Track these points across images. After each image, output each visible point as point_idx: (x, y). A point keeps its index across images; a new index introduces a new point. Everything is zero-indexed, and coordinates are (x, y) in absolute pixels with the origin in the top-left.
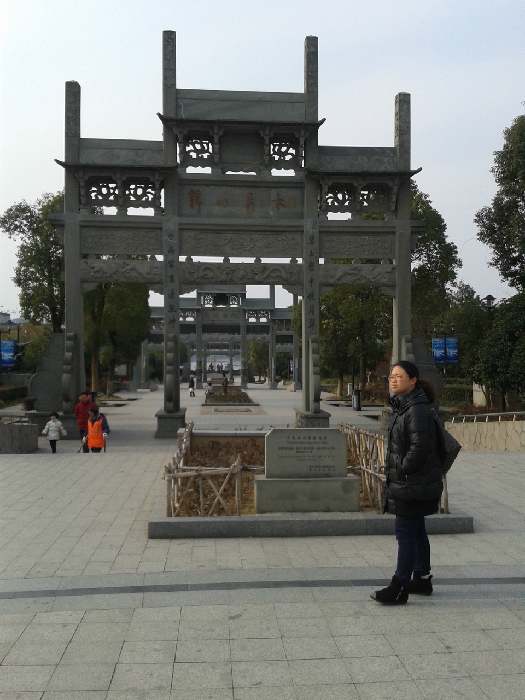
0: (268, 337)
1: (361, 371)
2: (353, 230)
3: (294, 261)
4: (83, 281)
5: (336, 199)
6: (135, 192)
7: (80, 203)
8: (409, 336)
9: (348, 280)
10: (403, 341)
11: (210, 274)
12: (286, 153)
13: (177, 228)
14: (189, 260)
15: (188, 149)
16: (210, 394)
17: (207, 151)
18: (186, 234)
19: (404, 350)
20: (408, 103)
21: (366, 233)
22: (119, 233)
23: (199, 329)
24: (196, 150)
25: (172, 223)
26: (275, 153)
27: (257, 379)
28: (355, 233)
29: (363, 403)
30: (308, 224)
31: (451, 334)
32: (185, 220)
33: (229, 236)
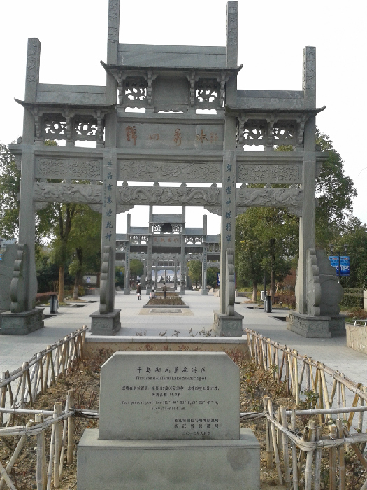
0: (202, 256)
1: (272, 281)
2: (266, 159)
3: (214, 185)
4: (35, 201)
5: (251, 133)
6: (82, 128)
7: (36, 136)
8: (314, 250)
9: (261, 201)
10: (309, 254)
11: (142, 196)
12: (210, 96)
13: (115, 157)
14: (125, 184)
15: (127, 93)
16: (153, 298)
17: (143, 94)
18: (123, 163)
19: (309, 261)
20: (314, 54)
21: (276, 162)
22: (66, 162)
23: (150, 250)
24: (133, 94)
25: (111, 153)
26: (200, 96)
27: (194, 287)
28: (268, 162)
29: (272, 307)
30: (227, 155)
31: (344, 254)
32: (122, 151)
33: (159, 164)
